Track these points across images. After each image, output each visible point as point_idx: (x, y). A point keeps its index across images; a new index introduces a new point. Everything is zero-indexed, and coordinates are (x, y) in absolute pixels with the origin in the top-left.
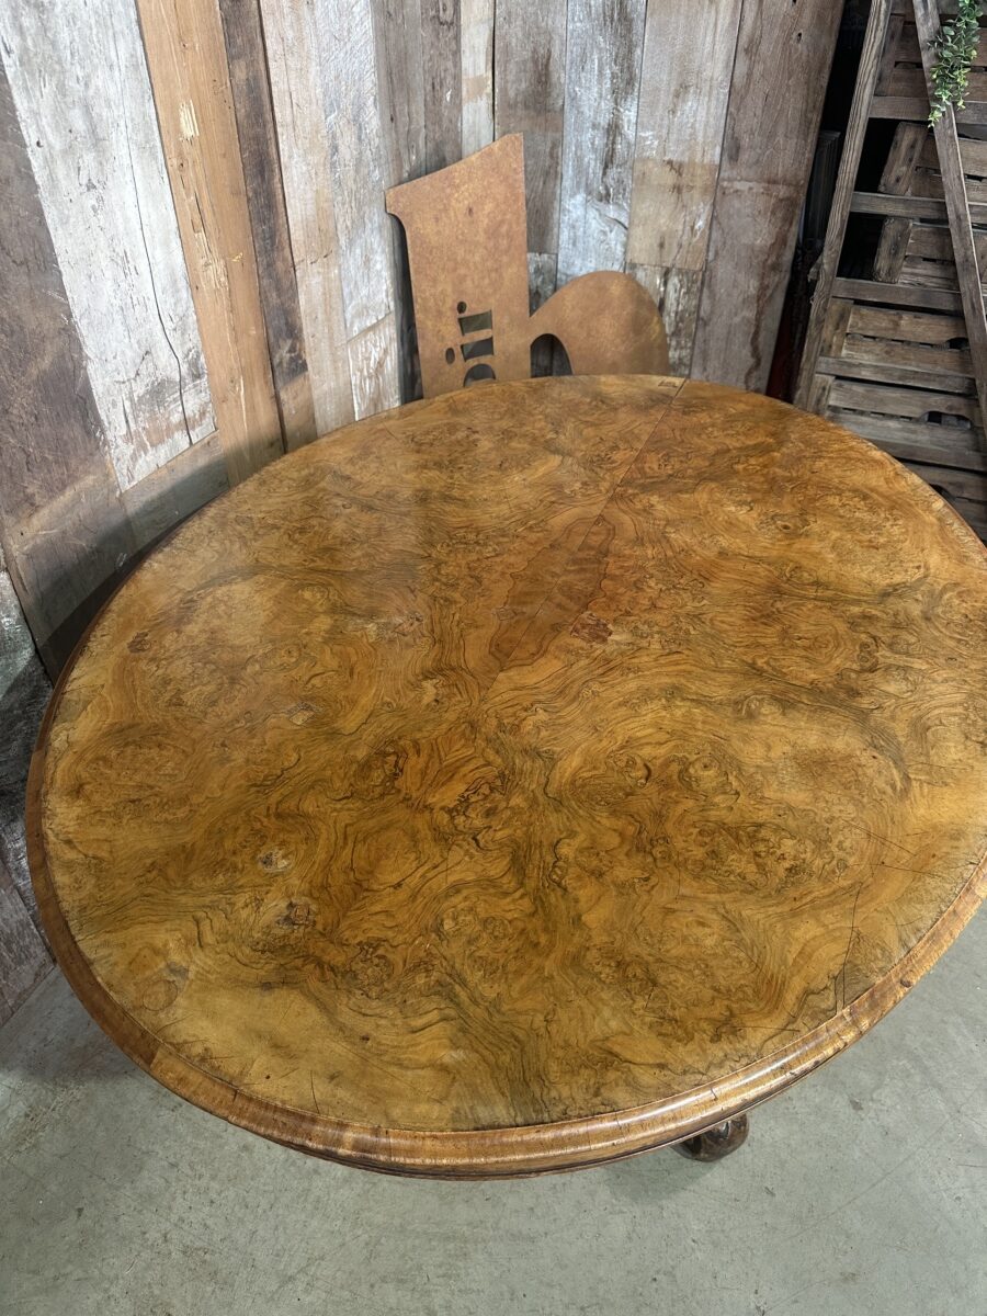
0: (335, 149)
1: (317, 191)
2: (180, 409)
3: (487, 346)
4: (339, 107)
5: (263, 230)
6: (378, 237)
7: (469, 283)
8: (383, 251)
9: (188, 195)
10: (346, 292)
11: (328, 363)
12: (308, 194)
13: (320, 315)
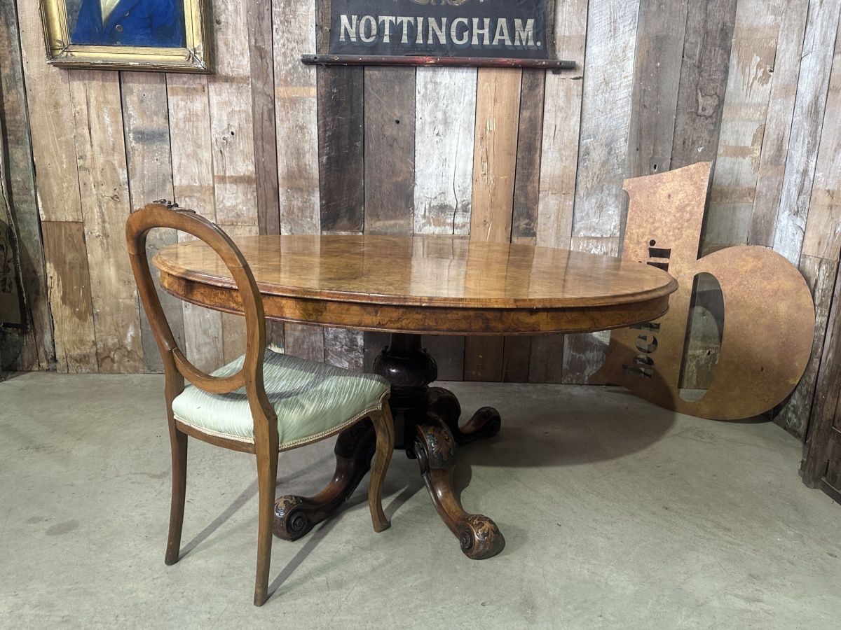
0: (588, 154)
1: (565, 166)
2: (453, 219)
3: (664, 267)
4: (595, 137)
5: (523, 172)
6: (614, 199)
7: (660, 231)
8: (617, 207)
9: (483, 148)
10: (578, 215)
11: (553, 240)
12: (558, 166)
13: (552, 218)
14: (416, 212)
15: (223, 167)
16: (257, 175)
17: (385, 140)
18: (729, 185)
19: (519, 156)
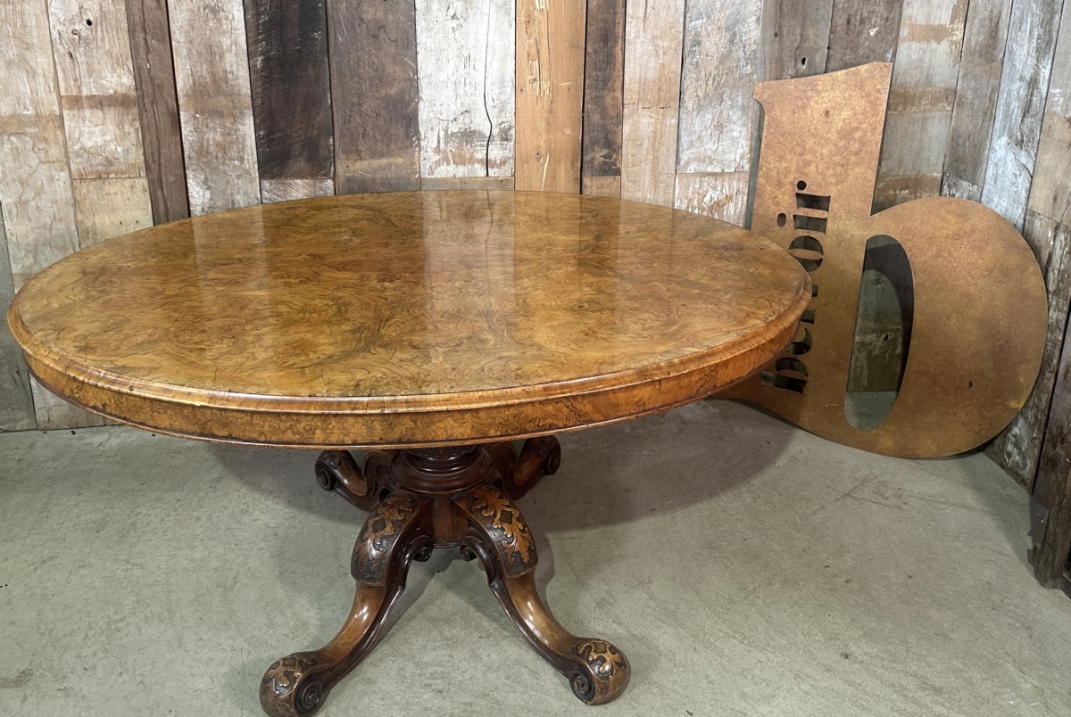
0: (699, 43)
1: (663, 64)
2: (485, 152)
3: (820, 224)
4: (709, 17)
5: (597, 75)
6: (739, 113)
7: (812, 168)
8: (744, 125)
9: (529, 38)
10: (684, 139)
11: (647, 179)
12: (652, 64)
13: (646, 145)
14: (423, 144)
15: (76, 80)
16: (140, 92)
17: (364, 27)
18: (916, 85)
19: (590, 50)
